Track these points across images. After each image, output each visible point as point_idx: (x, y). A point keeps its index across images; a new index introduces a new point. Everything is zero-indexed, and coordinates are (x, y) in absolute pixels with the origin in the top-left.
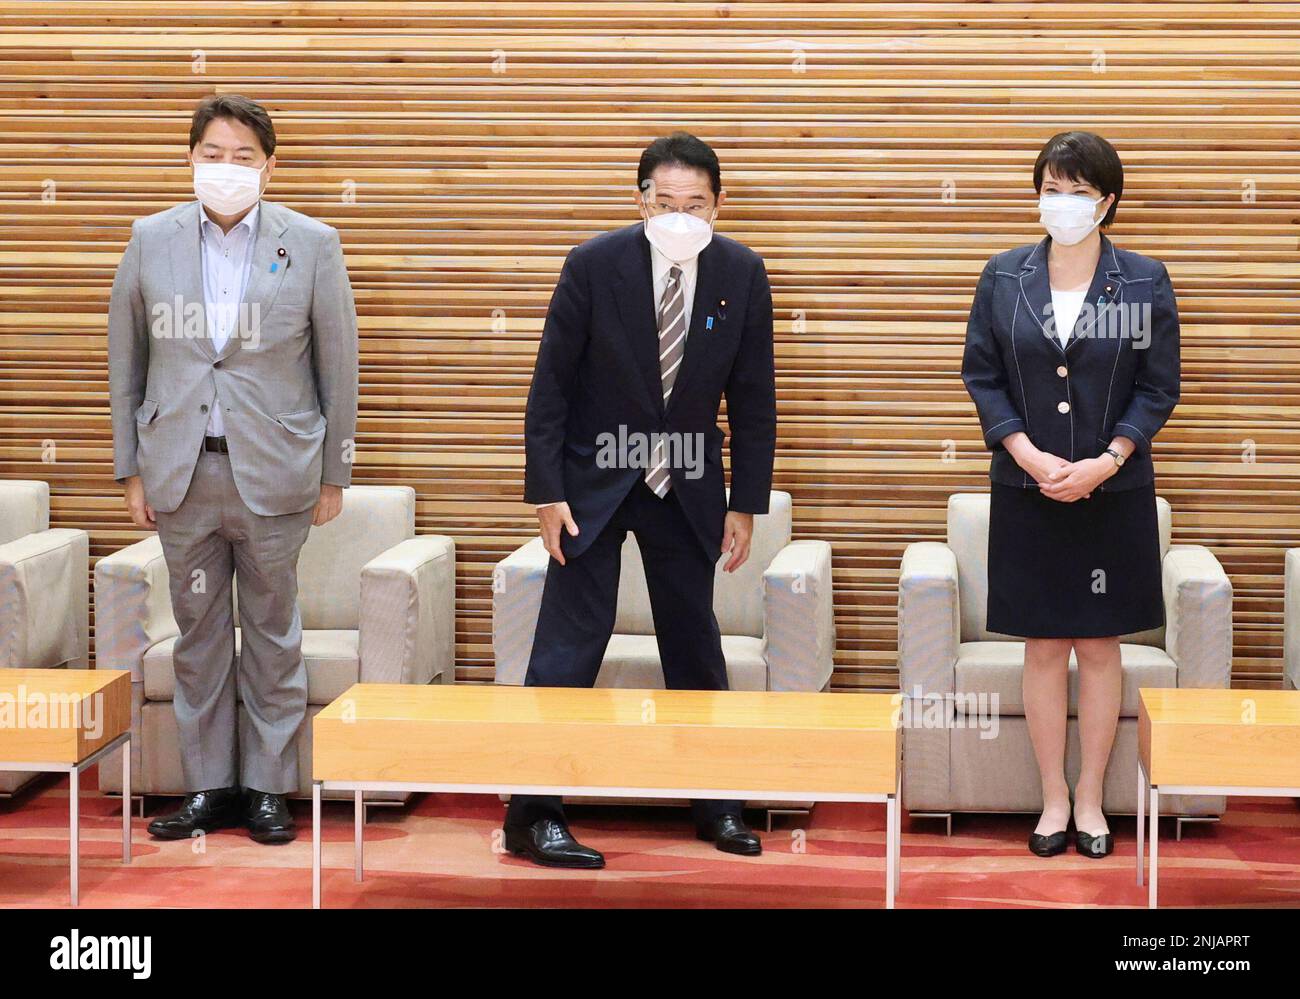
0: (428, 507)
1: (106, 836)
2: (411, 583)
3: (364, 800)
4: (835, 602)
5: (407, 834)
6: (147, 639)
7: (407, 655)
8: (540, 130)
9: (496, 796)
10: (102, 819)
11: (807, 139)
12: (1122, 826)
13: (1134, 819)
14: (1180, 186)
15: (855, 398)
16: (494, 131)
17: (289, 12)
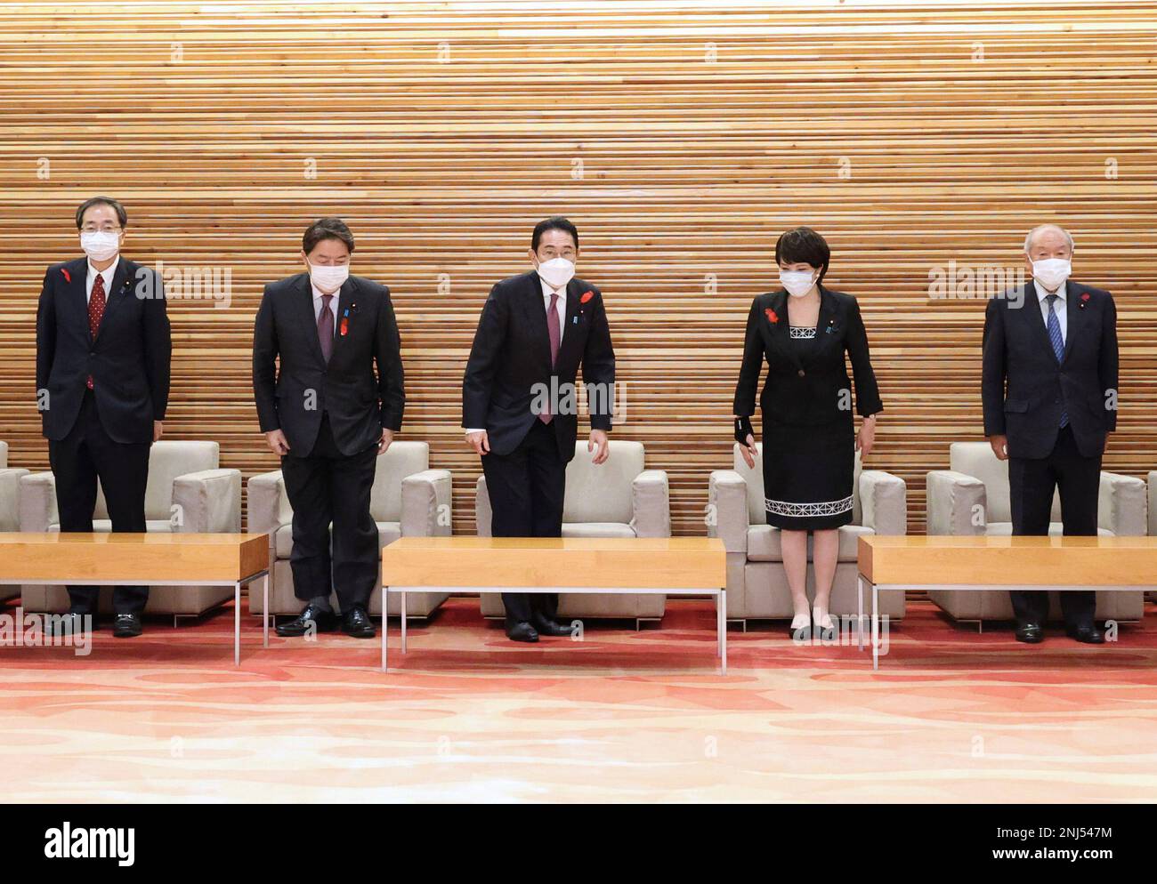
0: (436, 457)
1: (255, 636)
2: (431, 486)
4: (671, 509)
5: (428, 633)
6: (277, 522)
7: (429, 530)
8: (500, 243)
10: (250, 628)
11: (648, 246)
14: (860, 270)
15: (678, 392)
16: (472, 243)
17: (356, 178)
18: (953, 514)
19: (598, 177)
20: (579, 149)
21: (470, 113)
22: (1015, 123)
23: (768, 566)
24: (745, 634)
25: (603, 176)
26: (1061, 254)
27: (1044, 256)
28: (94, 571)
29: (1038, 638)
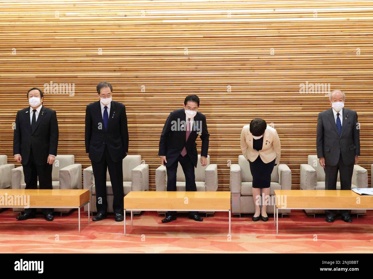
1: (85, 220)
2: (141, 172)
3: (133, 213)
4: (218, 175)
5: (140, 218)
7: (140, 186)
9: (156, 211)
10: (85, 217)
11: (212, 90)
12: (271, 215)
13: (274, 214)
14: (280, 98)
15: (221, 138)
16: (155, 90)
17: (117, 69)
18: (306, 180)
19: (195, 68)
20: (189, 59)
21: (154, 48)
22: (330, 50)
23: (248, 197)
24: (240, 219)
25: (197, 68)
26: (341, 100)
27: (335, 101)
28: (35, 204)
29: (332, 221)
